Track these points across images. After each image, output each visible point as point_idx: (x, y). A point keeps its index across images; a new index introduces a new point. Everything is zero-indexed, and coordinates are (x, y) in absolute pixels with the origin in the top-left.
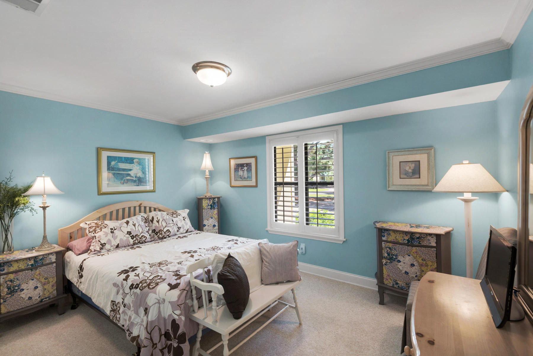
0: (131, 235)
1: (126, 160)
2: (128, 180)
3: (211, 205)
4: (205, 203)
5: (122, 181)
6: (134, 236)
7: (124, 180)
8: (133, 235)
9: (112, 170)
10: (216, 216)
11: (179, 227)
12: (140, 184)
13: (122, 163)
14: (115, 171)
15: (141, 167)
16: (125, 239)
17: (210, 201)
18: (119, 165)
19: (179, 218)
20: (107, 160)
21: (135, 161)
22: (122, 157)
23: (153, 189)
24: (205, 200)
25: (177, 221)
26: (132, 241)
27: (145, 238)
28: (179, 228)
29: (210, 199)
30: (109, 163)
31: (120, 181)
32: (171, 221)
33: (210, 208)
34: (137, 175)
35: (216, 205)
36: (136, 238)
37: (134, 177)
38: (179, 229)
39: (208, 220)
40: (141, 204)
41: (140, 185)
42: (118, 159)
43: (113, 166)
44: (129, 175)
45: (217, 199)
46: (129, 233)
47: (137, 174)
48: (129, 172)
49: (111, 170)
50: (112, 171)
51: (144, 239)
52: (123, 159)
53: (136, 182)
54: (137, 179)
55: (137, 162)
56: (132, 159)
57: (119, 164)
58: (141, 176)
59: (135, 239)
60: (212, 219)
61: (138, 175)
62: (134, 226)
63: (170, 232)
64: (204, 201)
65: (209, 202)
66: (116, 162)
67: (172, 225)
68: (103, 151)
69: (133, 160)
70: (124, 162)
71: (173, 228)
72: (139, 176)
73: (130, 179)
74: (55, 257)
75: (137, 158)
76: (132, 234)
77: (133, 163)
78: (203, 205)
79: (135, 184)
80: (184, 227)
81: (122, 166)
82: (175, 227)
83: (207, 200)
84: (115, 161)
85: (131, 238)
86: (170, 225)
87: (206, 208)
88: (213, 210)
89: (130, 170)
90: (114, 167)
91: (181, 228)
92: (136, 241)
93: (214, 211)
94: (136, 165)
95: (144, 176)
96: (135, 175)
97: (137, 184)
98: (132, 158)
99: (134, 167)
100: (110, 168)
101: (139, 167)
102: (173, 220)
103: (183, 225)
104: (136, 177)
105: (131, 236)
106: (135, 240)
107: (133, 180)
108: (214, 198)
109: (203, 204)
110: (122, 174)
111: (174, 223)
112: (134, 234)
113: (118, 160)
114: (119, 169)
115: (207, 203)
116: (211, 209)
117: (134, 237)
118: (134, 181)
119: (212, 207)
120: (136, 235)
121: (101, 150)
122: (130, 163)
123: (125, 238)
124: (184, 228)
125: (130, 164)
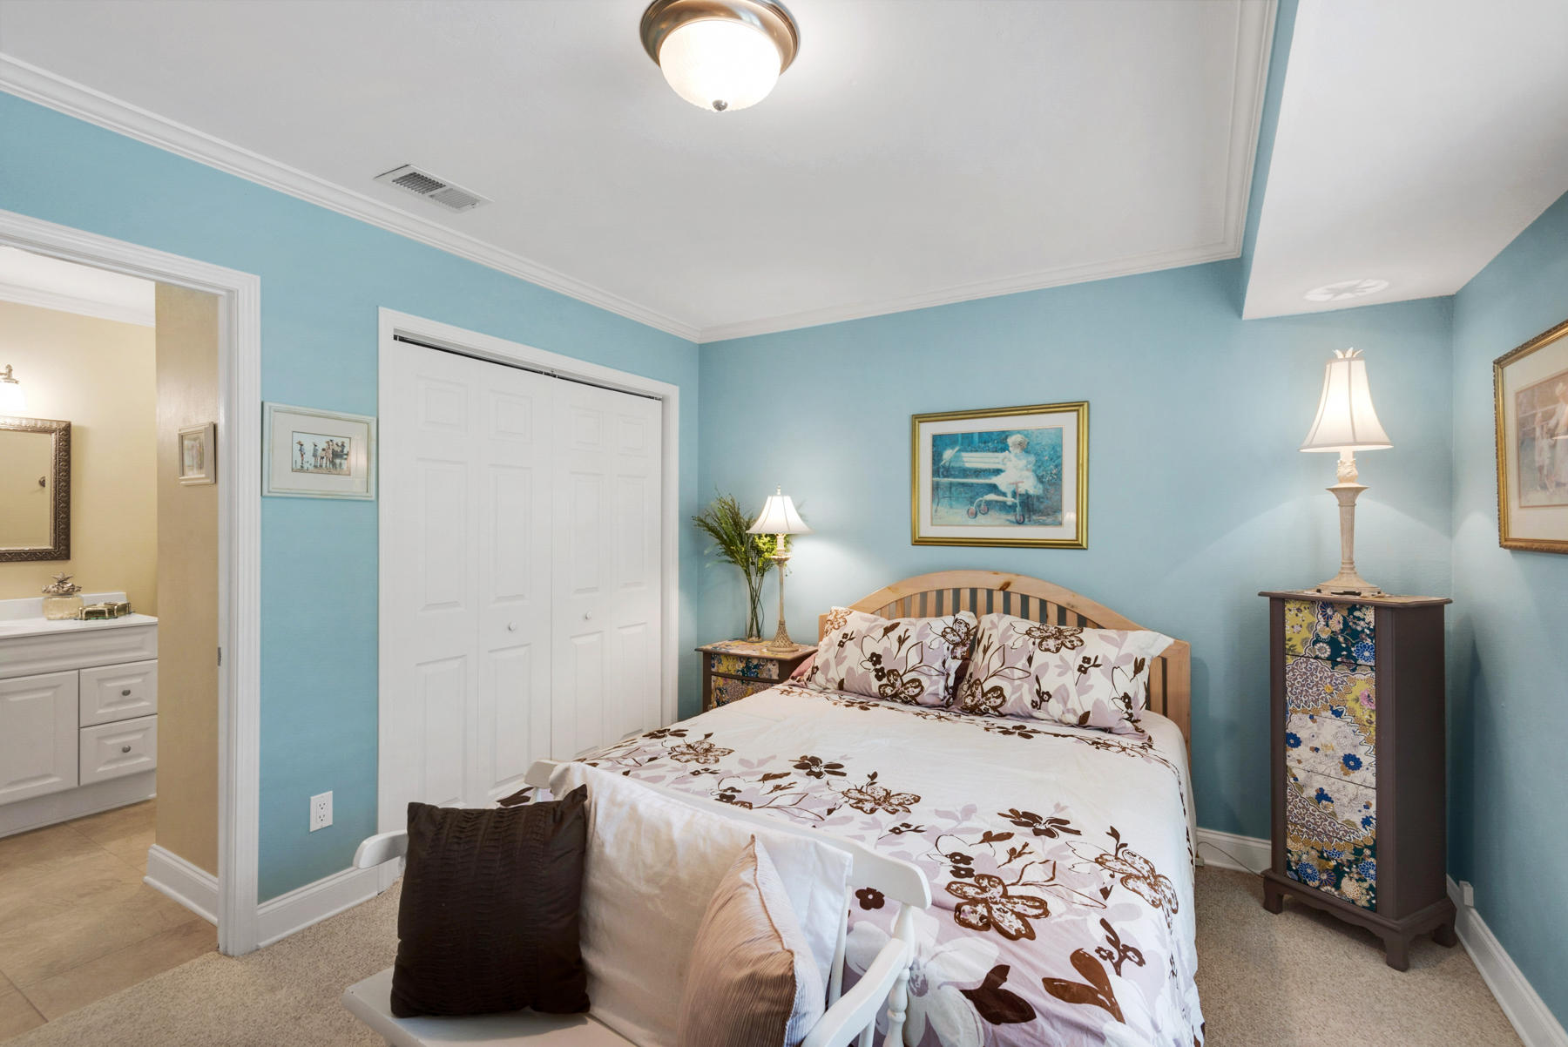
0: (878, 667)
1: (985, 443)
2: (989, 504)
3: (1333, 642)
4: (1298, 626)
5: (973, 508)
6: (886, 671)
7: (979, 506)
8: (882, 669)
9: (945, 473)
10: (1366, 712)
11: (1044, 689)
12: (1029, 517)
13: (972, 451)
14: (954, 478)
15: (1032, 458)
16: (860, 672)
17: (1327, 618)
18: (965, 459)
19: (1062, 659)
20: (934, 446)
21: (1010, 441)
22: (972, 434)
23: (1074, 538)
24: (1299, 610)
25: (1045, 666)
26: (875, 685)
27: (917, 690)
28: (1043, 697)
29: (1326, 605)
30: (937, 457)
31: (967, 508)
32: (1024, 660)
33: (1328, 659)
34: (1017, 487)
35: (1365, 647)
36: (889, 681)
37: (1009, 495)
38: (1042, 700)
39: (1311, 717)
40: (1008, 584)
41: (1026, 520)
42: (960, 439)
43: (947, 464)
44: (993, 488)
45: (1370, 616)
46: (876, 658)
47: (1016, 484)
48: (994, 480)
49: (943, 474)
50: (945, 477)
51: (912, 691)
52: (976, 439)
53: (1015, 511)
54: (1017, 501)
55: (1020, 444)
56: (1003, 436)
57: (964, 454)
58: (1031, 492)
59: (885, 681)
60: (1338, 722)
61: (1021, 490)
62: (897, 644)
63: (1004, 697)
64: (1294, 612)
65: (1323, 622)
66: (957, 449)
67: (1020, 674)
68: (922, 424)
69: (1007, 437)
70: (979, 447)
71: (1020, 687)
72: (1026, 491)
73: (997, 502)
74: (778, 671)
75: (1019, 432)
76: (882, 665)
77: (1004, 448)
78: (1288, 634)
79: (1011, 517)
80: (1068, 696)
81: (973, 460)
82: (1026, 687)
83: (1313, 613)
84: (953, 448)
85: (876, 676)
86: (1013, 673)
87: (1300, 650)
88: (1341, 672)
89: (998, 472)
90: (952, 464)
91: (1050, 696)
92: (889, 691)
93: (1354, 682)
94: (1016, 455)
95: (1041, 491)
96: (1013, 488)
97: (1018, 518)
98: (1004, 432)
99: (1010, 461)
100: (941, 470)
101: (1024, 462)
102: (1030, 660)
103: (1063, 687)
104: (1014, 494)
105: (876, 670)
106: (886, 685)
107: (1005, 503)
108: (1353, 607)
109: (1288, 627)
110: (972, 485)
111: (1032, 670)
112: (886, 664)
113: (962, 444)
114: (966, 472)
115: (1310, 626)
116: (1332, 660)
117: (884, 676)
118: (1010, 507)
119: (1341, 652)
120: (892, 672)
121: (917, 420)
122: (996, 451)
123: (861, 670)
124: (1065, 703)
125: (996, 454)
